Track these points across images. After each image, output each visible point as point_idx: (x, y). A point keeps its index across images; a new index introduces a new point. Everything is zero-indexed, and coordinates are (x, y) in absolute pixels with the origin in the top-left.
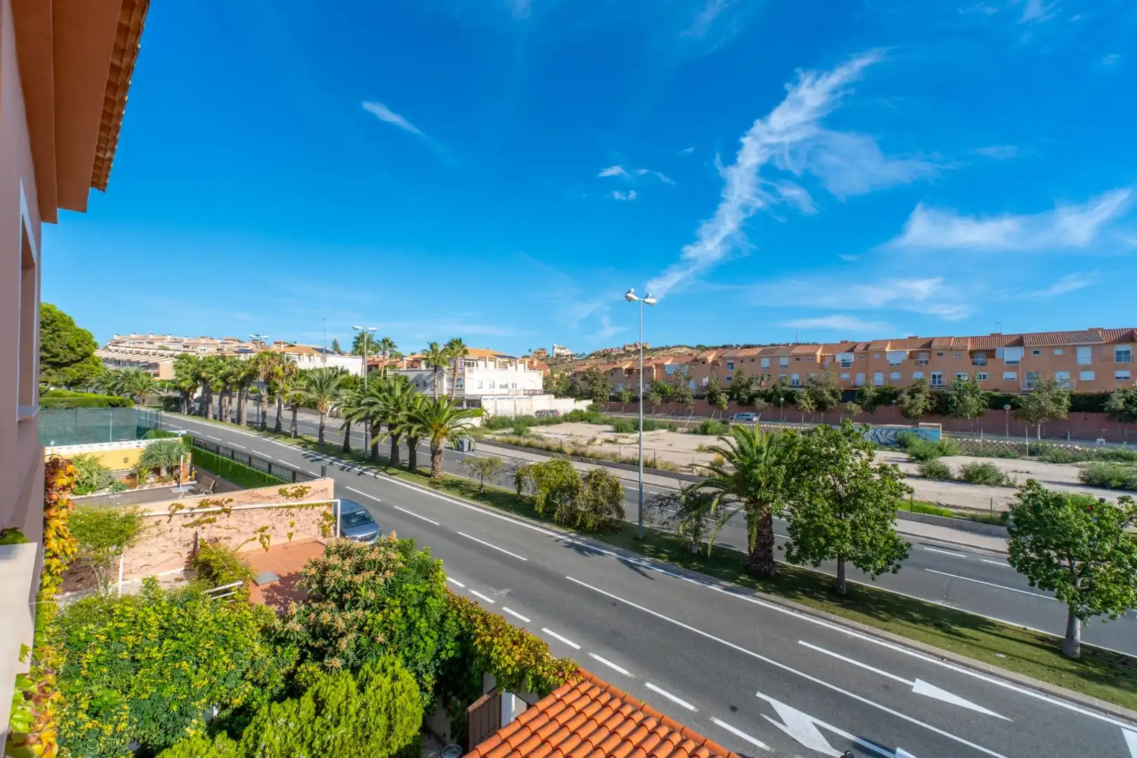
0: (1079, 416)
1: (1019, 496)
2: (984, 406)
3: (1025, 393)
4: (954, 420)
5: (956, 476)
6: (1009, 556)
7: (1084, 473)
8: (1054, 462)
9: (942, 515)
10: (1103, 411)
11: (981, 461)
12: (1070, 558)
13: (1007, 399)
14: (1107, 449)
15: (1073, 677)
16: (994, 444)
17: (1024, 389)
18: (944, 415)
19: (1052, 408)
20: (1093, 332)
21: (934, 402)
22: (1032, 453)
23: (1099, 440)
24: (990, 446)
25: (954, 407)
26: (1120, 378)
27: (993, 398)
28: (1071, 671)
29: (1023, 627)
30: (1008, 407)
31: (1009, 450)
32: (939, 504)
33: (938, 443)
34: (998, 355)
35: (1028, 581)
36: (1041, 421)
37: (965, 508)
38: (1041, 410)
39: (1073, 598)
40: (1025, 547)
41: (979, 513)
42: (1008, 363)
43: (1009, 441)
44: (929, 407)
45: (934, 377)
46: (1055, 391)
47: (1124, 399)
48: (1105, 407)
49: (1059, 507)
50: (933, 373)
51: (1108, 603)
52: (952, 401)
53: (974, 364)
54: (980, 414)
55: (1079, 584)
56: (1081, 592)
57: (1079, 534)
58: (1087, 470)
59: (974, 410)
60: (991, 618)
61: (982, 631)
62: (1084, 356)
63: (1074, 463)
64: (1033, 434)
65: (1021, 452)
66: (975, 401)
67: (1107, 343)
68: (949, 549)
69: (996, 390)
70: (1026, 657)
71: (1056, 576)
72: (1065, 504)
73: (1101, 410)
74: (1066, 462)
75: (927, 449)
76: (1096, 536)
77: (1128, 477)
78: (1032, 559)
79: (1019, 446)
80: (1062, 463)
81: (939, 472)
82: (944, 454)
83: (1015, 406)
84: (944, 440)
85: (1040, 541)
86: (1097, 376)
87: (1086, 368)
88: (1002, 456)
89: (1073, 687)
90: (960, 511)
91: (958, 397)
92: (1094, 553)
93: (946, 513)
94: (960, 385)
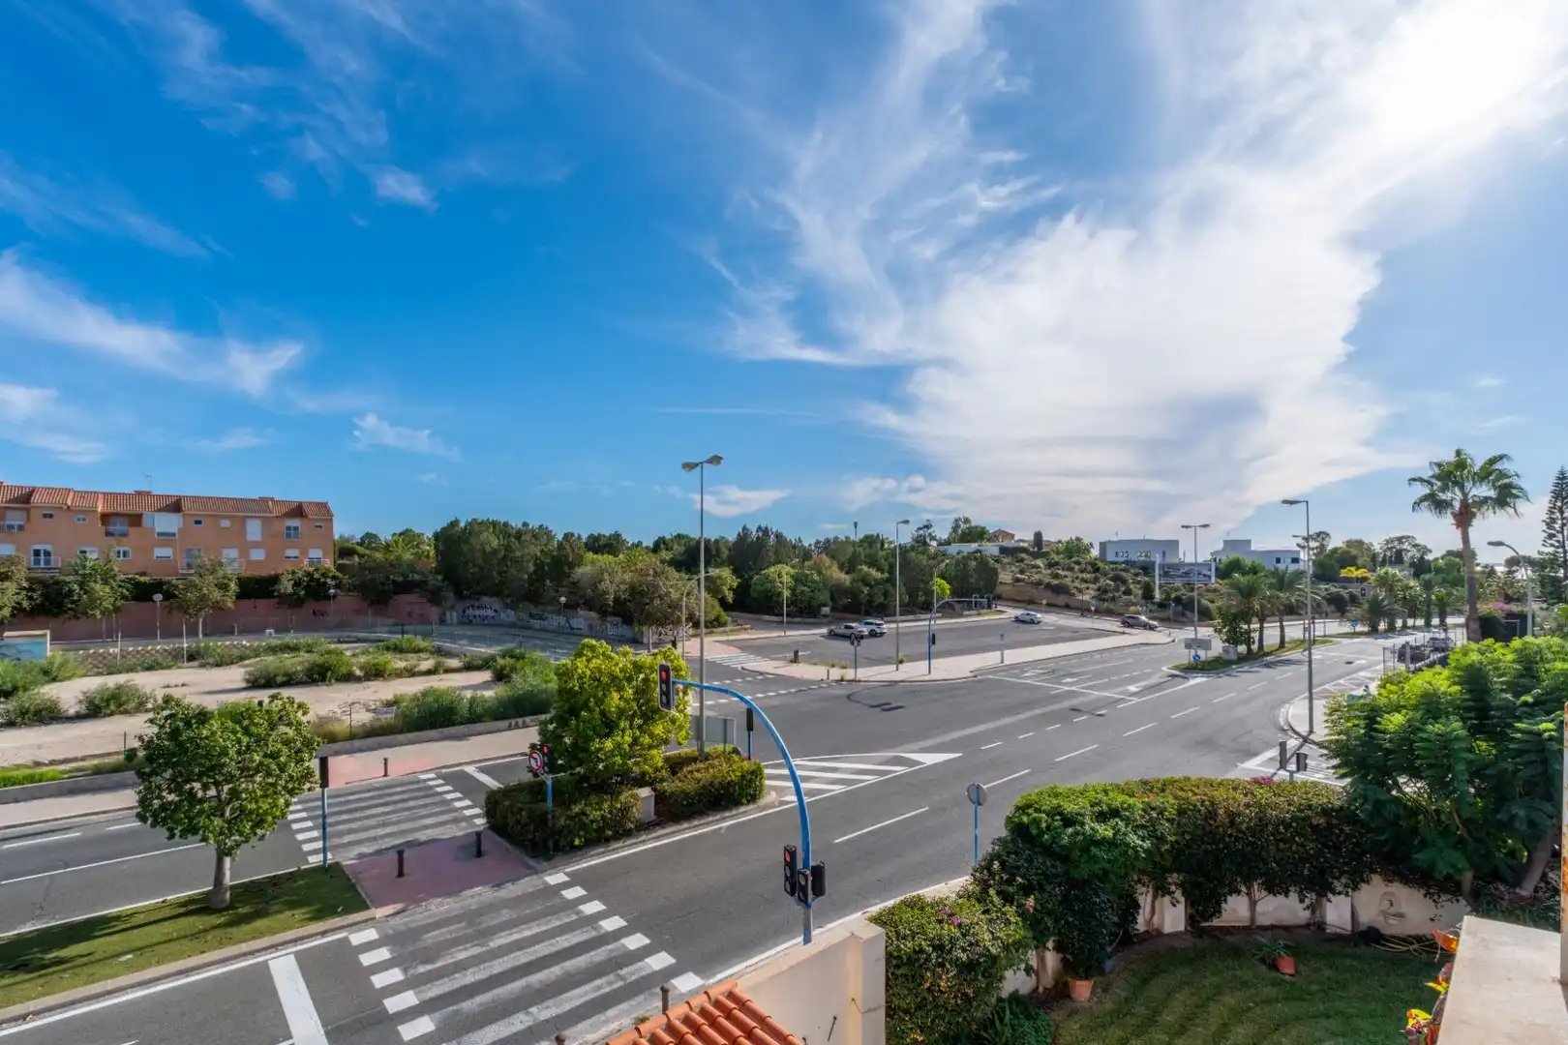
0: (248, 603)
1: (152, 721)
2: (123, 597)
3: (184, 577)
4: (73, 623)
5: (72, 712)
6: (139, 810)
7: (249, 673)
8: (218, 665)
9: (40, 781)
10: (274, 597)
11: (112, 681)
12: (217, 784)
13: (157, 586)
14: (275, 642)
15: (219, 932)
16: (138, 652)
17: (181, 572)
18: (56, 615)
19: (217, 595)
20: (264, 500)
21: (35, 596)
22: (191, 658)
23: (268, 631)
24: (134, 656)
25: (73, 602)
26: (290, 558)
27: (137, 584)
28: (219, 926)
29: (161, 900)
30: (158, 597)
31: (160, 659)
32: (38, 764)
33: (43, 662)
34: (146, 522)
35: (167, 834)
36: (203, 613)
37: (83, 759)
38: (203, 598)
39: (221, 833)
40: (161, 791)
41: (106, 760)
42: (159, 534)
43: (160, 646)
44: (25, 604)
45: (37, 553)
46: (220, 574)
47: (293, 582)
48: (274, 591)
49: (203, 723)
50: (37, 547)
51: (259, 823)
52: (71, 592)
53: (108, 534)
54: (117, 610)
55: (227, 814)
56: (229, 822)
57: (224, 752)
58: (252, 669)
59: (107, 604)
60: (114, 911)
61: (100, 936)
62: (254, 530)
63: (241, 663)
64: (192, 632)
65: (176, 658)
66: (107, 590)
67: (277, 517)
68: (52, 831)
69: (143, 574)
70: (164, 939)
71: (201, 812)
72: (210, 718)
73: (270, 595)
74: (232, 663)
75: (18, 677)
76: (244, 748)
77: (294, 670)
78: (170, 803)
79: (175, 650)
80: (228, 665)
81: (40, 711)
82: (54, 680)
83: (169, 596)
84: (53, 657)
85: (181, 775)
86: (267, 555)
87: (256, 545)
88: (150, 668)
89: (221, 945)
90: (74, 765)
91: (81, 585)
92: (242, 770)
93: (50, 775)
94: (84, 567)
